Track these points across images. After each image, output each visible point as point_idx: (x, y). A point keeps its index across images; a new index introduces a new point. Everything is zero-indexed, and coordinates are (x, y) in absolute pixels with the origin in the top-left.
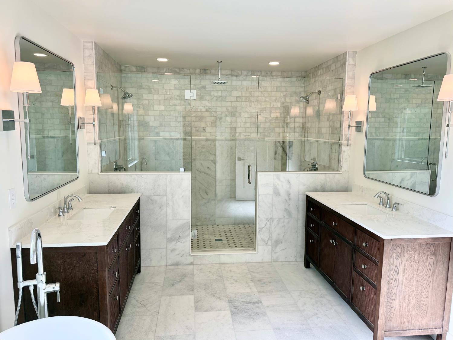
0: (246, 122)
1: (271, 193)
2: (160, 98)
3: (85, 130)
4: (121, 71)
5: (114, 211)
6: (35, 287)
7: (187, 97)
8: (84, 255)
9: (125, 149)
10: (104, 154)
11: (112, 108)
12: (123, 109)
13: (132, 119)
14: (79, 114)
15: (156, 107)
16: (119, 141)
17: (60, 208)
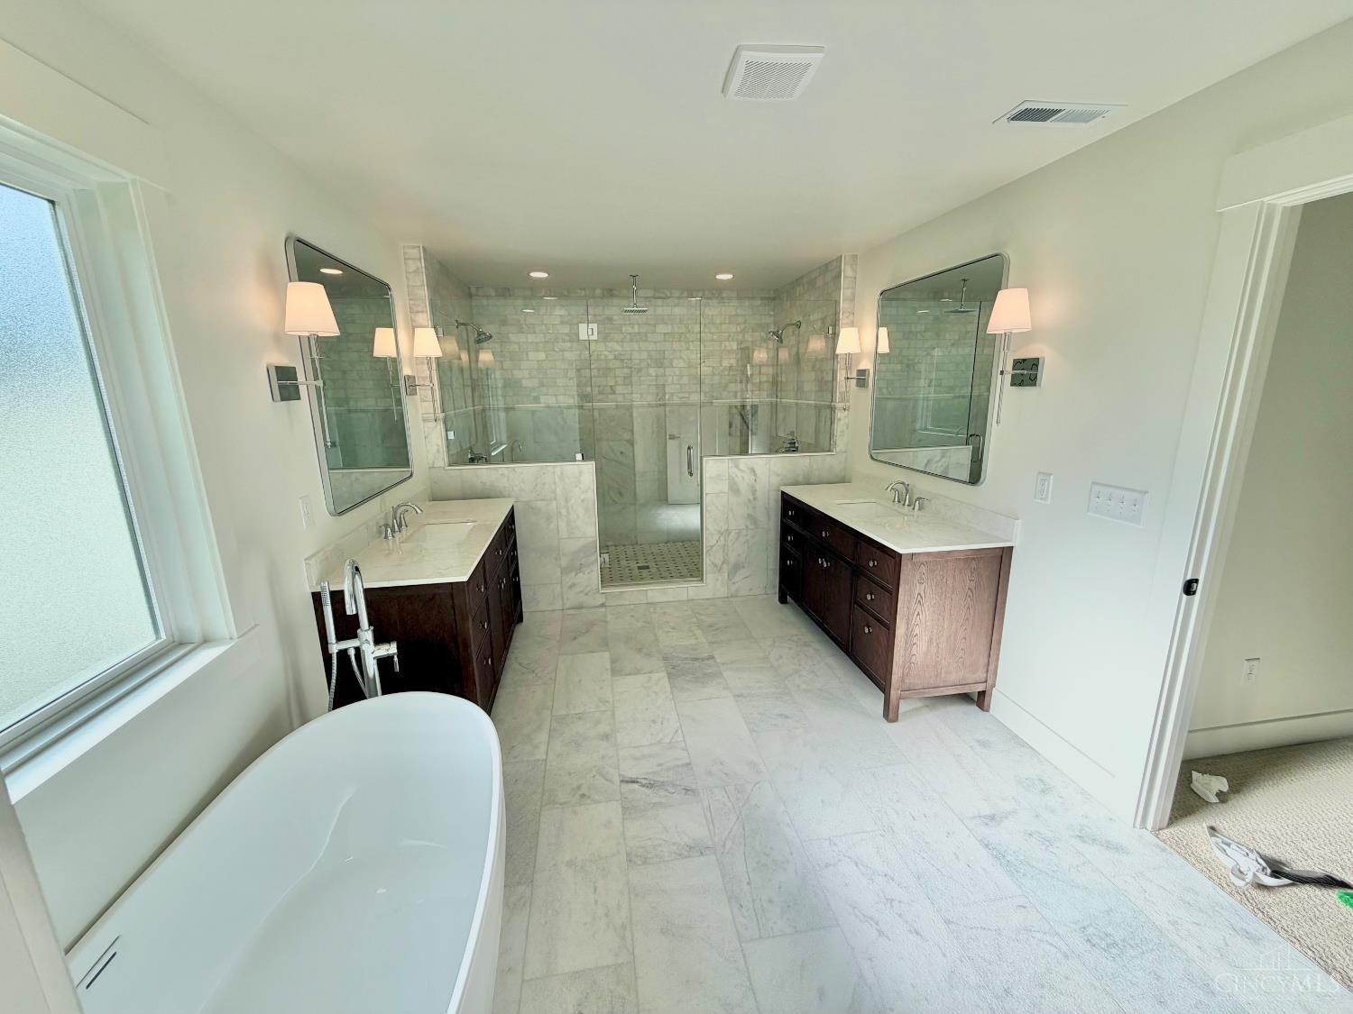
0: (681, 376)
1: (726, 489)
2: (538, 340)
3: (418, 397)
4: (470, 295)
5: (474, 527)
6: (358, 650)
7: (583, 336)
8: (433, 598)
9: (485, 427)
10: (451, 435)
11: (460, 359)
12: (477, 361)
13: (493, 376)
14: (406, 371)
15: (532, 355)
16: (475, 414)
17: (386, 526)
